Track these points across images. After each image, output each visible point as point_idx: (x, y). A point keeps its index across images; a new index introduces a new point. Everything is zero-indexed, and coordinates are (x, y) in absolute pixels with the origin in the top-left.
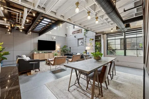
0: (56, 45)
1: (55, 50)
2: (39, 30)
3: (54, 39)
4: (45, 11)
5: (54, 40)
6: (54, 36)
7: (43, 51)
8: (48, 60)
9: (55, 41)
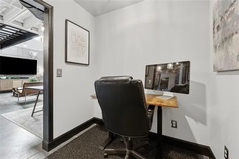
0: (38, 67)
1: (36, 74)
2: (2, 38)
3: (33, 56)
4: (3, 20)
5: (33, 58)
6: (35, 51)
7: (10, 76)
8: (16, 90)
9: (36, 59)
